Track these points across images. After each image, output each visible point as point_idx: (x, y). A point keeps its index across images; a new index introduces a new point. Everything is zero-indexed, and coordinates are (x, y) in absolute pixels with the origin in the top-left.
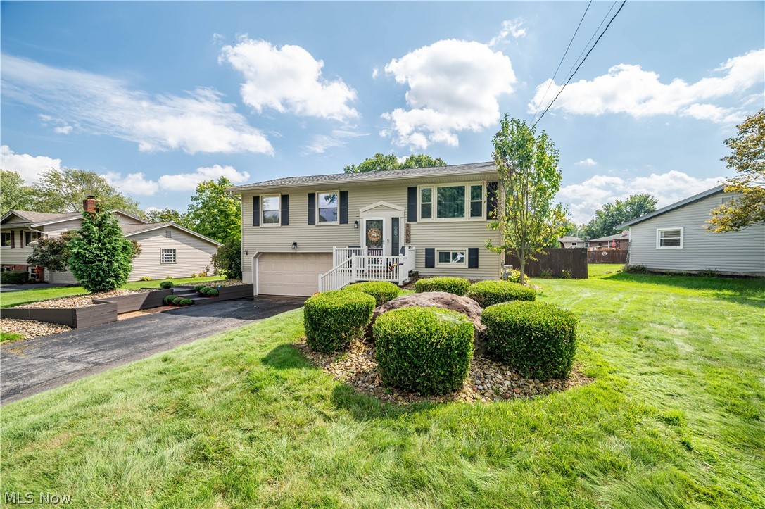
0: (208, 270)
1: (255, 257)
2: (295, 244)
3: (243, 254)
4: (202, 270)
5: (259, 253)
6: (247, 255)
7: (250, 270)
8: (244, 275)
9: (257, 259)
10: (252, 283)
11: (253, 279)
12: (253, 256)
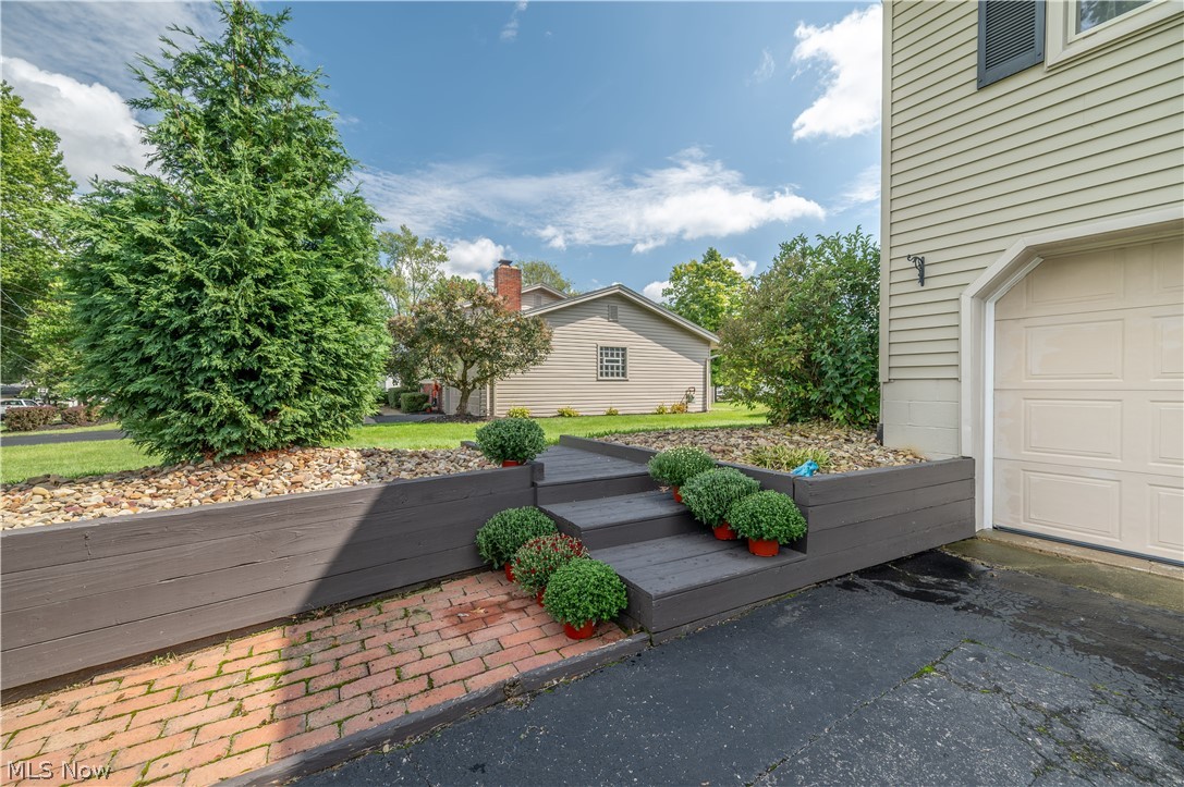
0: (690, 399)
1: (983, 296)
3: (892, 289)
4: (677, 399)
5: (1028, 254)
6: (923, 288)
7: (951, 373)
8: (895, 404)
9: (990, 307)
10: (966, 453)
11: (970, 429)
12: (969, 287)
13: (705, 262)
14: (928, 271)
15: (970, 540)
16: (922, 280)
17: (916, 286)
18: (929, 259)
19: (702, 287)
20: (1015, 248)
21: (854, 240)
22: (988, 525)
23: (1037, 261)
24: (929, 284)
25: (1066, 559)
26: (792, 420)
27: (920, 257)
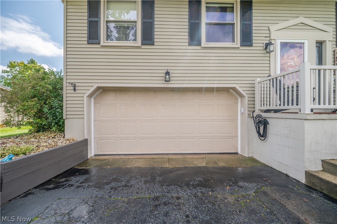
1: (90, 96)
2: (168, 73)
3: (67, 91)
5: (99, 88)
6: (75, 92)
7: (82, 117)
8: (68, 125)
9: (92, 99)
10: (86, 138)
11: (86, 131)
12: (86, 94)
13: (29, 63)
14: (77, 88)
15: (86, 161)
16: (75, 90)
17: (73, 92)
18: (77, 85)
19: (27, 73)
20: (95, 86)
21: (59, 73)
22: (93, 155)
23: (101, 90)
24: (77, 91)
25: (105, 160)
26: (38, 131)
27: (74, 83)
